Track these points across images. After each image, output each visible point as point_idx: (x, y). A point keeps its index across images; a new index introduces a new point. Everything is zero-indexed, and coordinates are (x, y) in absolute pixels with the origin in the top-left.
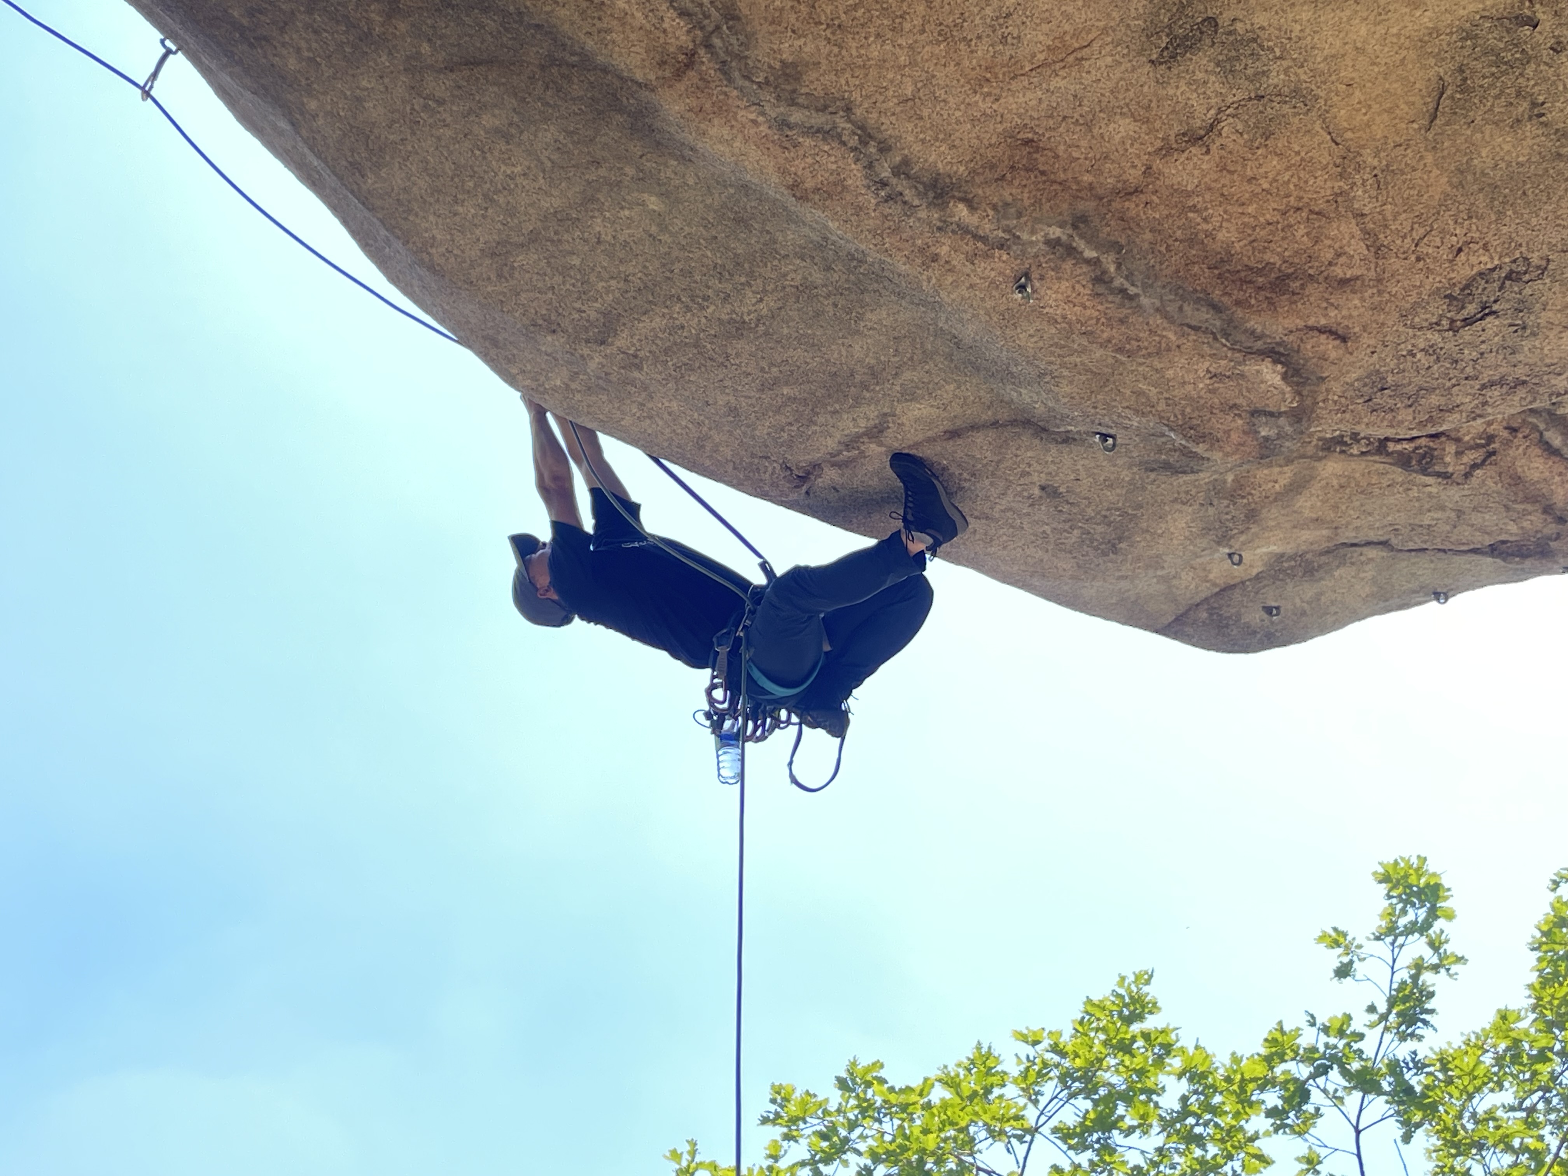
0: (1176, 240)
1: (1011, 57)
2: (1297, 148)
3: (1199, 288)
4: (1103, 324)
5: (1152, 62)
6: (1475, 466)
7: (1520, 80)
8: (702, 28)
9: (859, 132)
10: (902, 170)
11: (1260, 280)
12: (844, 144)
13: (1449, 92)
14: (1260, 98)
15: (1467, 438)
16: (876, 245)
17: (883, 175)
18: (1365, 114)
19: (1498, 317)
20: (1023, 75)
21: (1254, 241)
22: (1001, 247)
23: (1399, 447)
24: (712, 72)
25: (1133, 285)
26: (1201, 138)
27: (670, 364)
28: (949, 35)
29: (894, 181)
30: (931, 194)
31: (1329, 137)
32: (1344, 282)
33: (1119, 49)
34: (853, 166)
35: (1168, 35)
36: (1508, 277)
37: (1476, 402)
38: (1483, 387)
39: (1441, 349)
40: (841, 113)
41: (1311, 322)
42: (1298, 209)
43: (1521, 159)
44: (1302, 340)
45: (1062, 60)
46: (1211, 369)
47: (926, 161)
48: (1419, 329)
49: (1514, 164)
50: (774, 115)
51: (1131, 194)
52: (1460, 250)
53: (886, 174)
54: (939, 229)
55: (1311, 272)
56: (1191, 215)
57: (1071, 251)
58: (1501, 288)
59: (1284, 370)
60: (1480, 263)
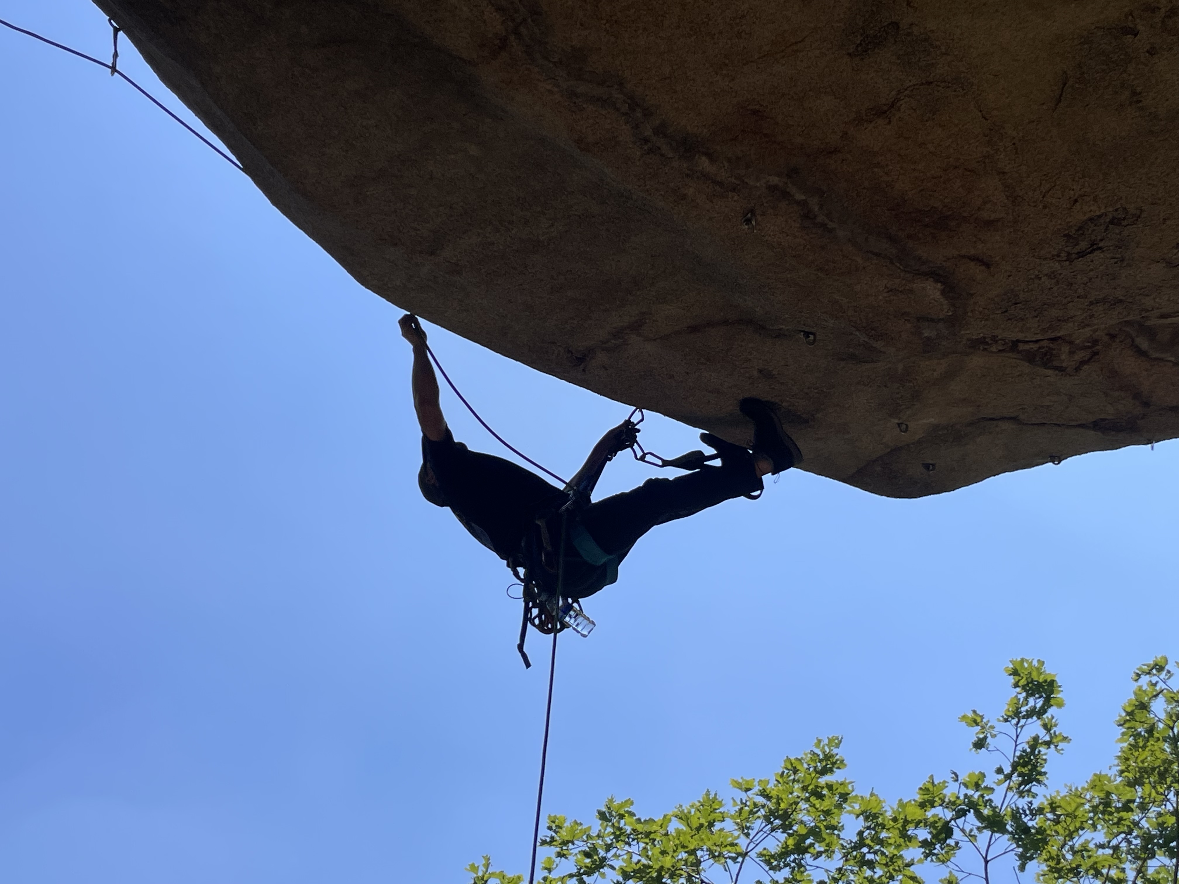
0: (864, 188)
1: (744, 48)
2: (956, 122)
3: (880, 225)
4: (808, 249)
5: (849, 54)
6: (1083, 363)
7: (1124, 75)
8: (513, 20)
9: (629, 101)
10: (660, 130)
11: (927, 220)
12: (618, 110)
13: (1070, 83)
14: (929, 83)
15: (1077, 341)
16: (639, 186)
17: (646, 135)
18: (1007, 98)
19: (1103, 251)
20: (752, 62)
21: (923, 190)
22: (734, 190)
23: (1027, 347)
24: (520, 53)
25: (831, 221)
26: (886, 112)
27: (483, 271)
28: (698, 30)
29: (654, 138)
30: (682, 149)
31: (980, 114)
32: (989, 224)
33: (825, 44)
34: (624, 127)
35: (862, 35)
36: (1112, 222)
37: (1085, 315)
38: (1091, 303)
39: (1060, 274)
40: (616, 87)
41: (963, 252)
42: (956, 167)
43: (1123, 134)
44: (956, 265)
45: (782, 51)
46: (888, 286)
47: (679, 124)
48: (1045, 259)
49: (1117, 137)
50: (565, 87)
51: (831, 153)
52: (1076, 201)
53: (648, 133)
54: (688, 175)
55: (965, 214)
56: (876, 170)
57: (785, 195)
58: (1106, 230)
59: (943, 287)
60: (1091, 211)
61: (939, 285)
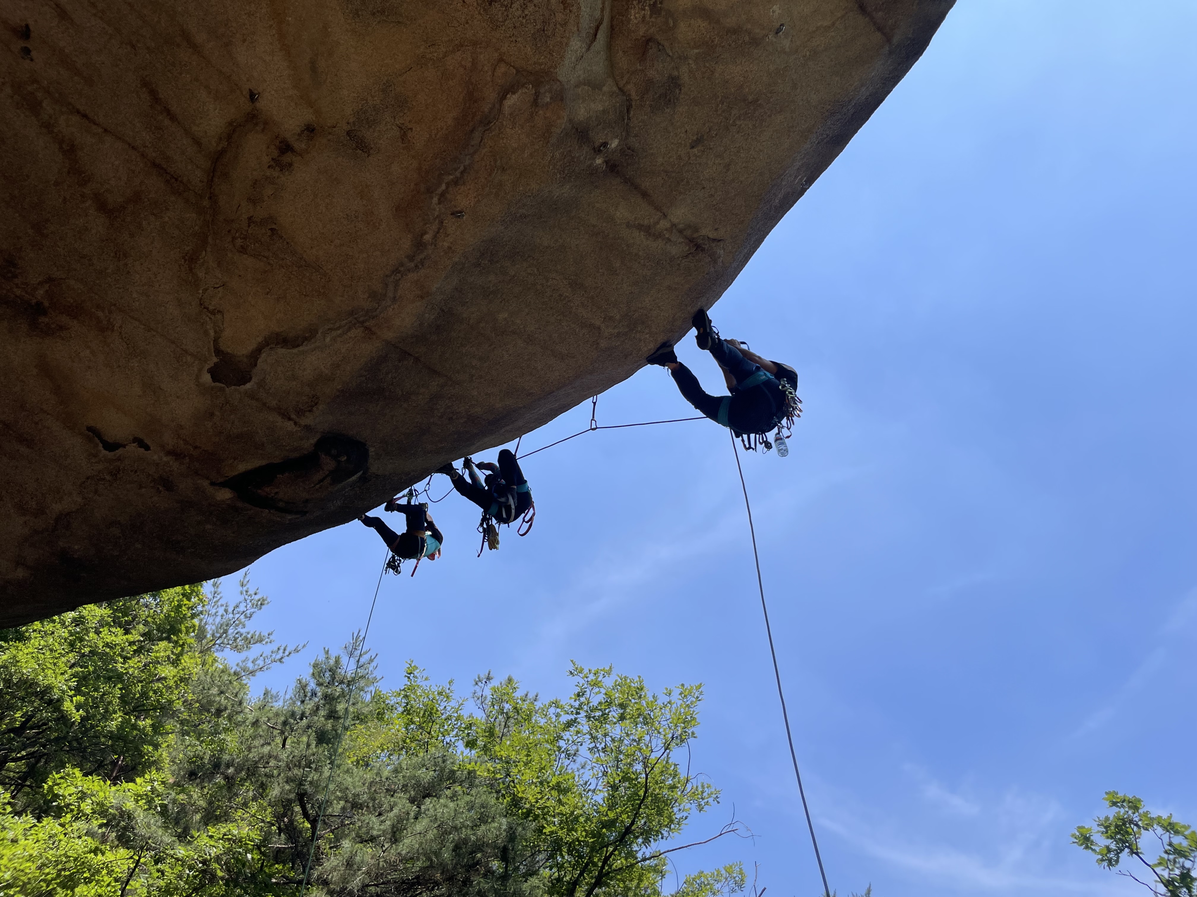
0: (443, 146)
1: (364, 214)
2: (413, 86)
4: (477, 181)
5: (368, 156)
8: (355, 324)
9: (395, 273)
10: (411, 258)
11: (467, 105)
17: (413, 266)
18: (398, 56)
20: (372, 210)
21: (453, 106)
22: (442, 222)
24: (373, 322)
26: (405, 132)
28: (354, 238)
29: (415, 261)
30: (421, 248)
31: (408, 72)
33: (363, 170)
34: (409, 277)
35: (357, 150)
40: (388, 279)
42: (441, 84)
44: (497, 84)
45: (367, 193)
46: (510, 128)
47: (407, 249)
50: (391, 302)
51: (421, 167)
55: (467, 79)
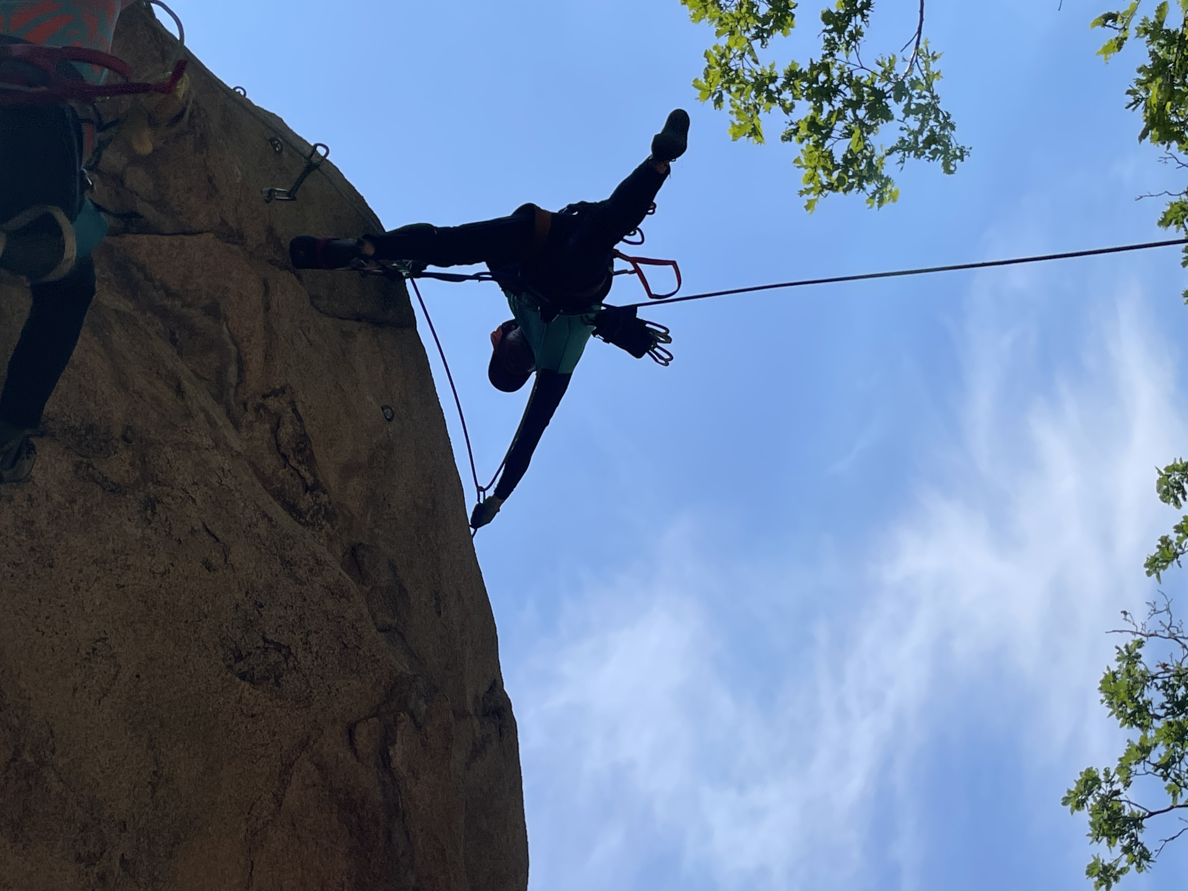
3: (386, 857)
6: (276, 394)
32: (320, 767)
41: (354, 761)
43: (181, 746)
48: (305, 676)
49: (186, 746)
52: (253, 716)
59: (390, 748)
60: (250, 694)
61: (391, 753)
